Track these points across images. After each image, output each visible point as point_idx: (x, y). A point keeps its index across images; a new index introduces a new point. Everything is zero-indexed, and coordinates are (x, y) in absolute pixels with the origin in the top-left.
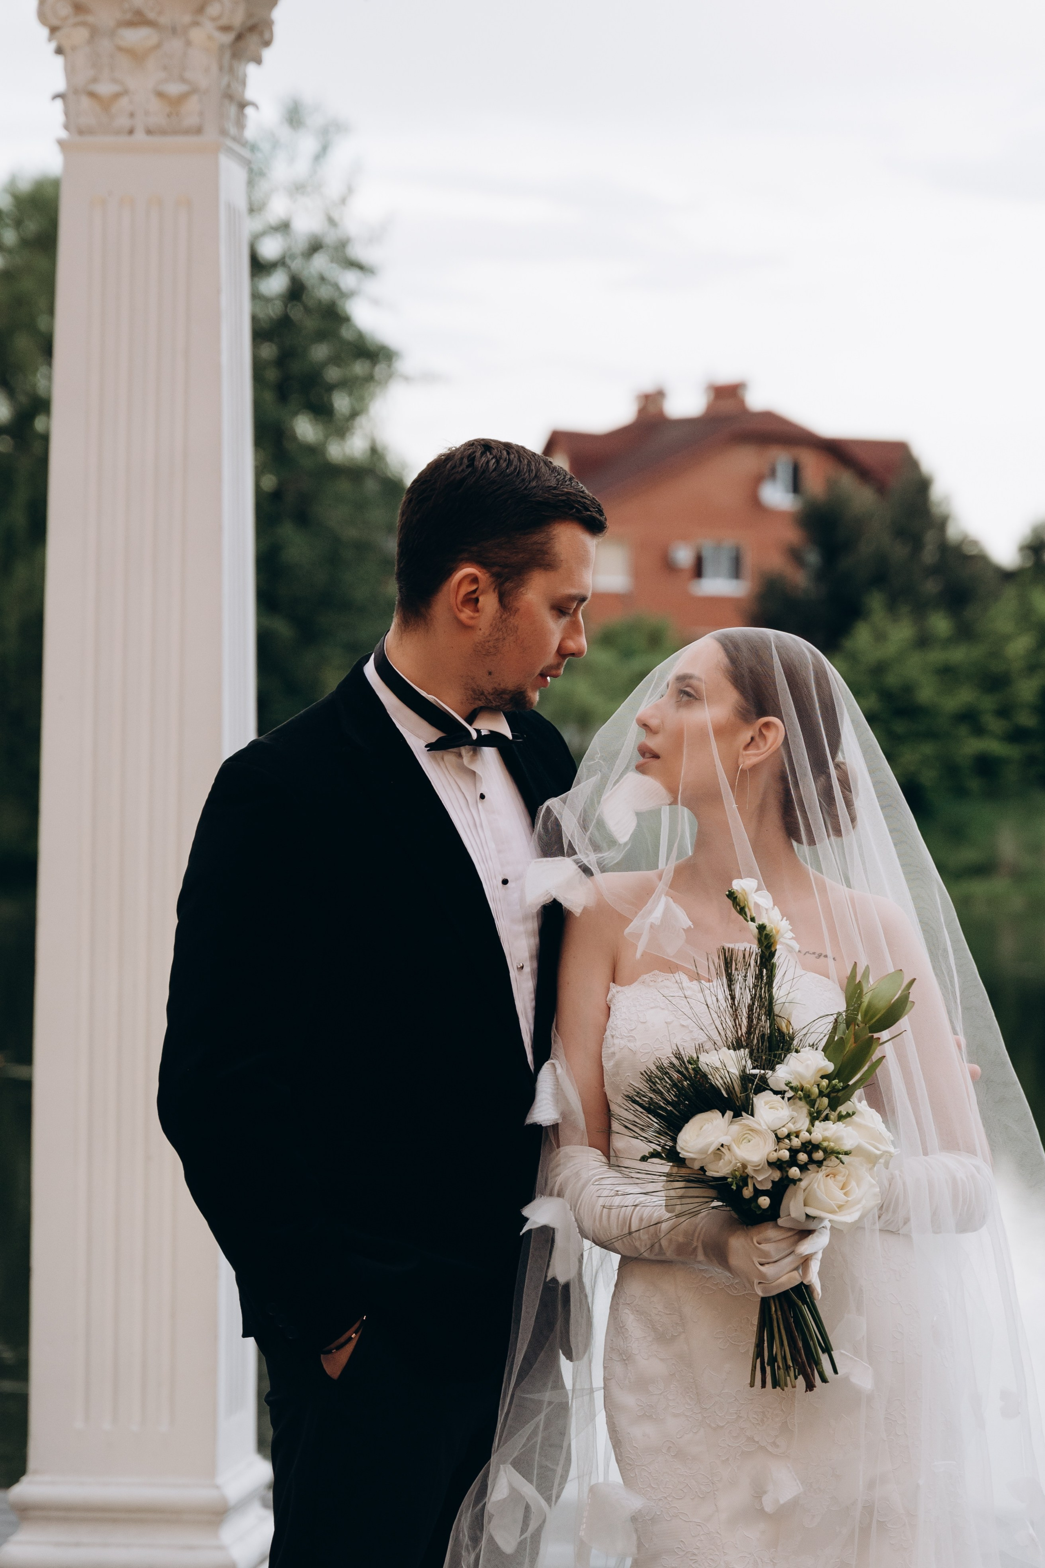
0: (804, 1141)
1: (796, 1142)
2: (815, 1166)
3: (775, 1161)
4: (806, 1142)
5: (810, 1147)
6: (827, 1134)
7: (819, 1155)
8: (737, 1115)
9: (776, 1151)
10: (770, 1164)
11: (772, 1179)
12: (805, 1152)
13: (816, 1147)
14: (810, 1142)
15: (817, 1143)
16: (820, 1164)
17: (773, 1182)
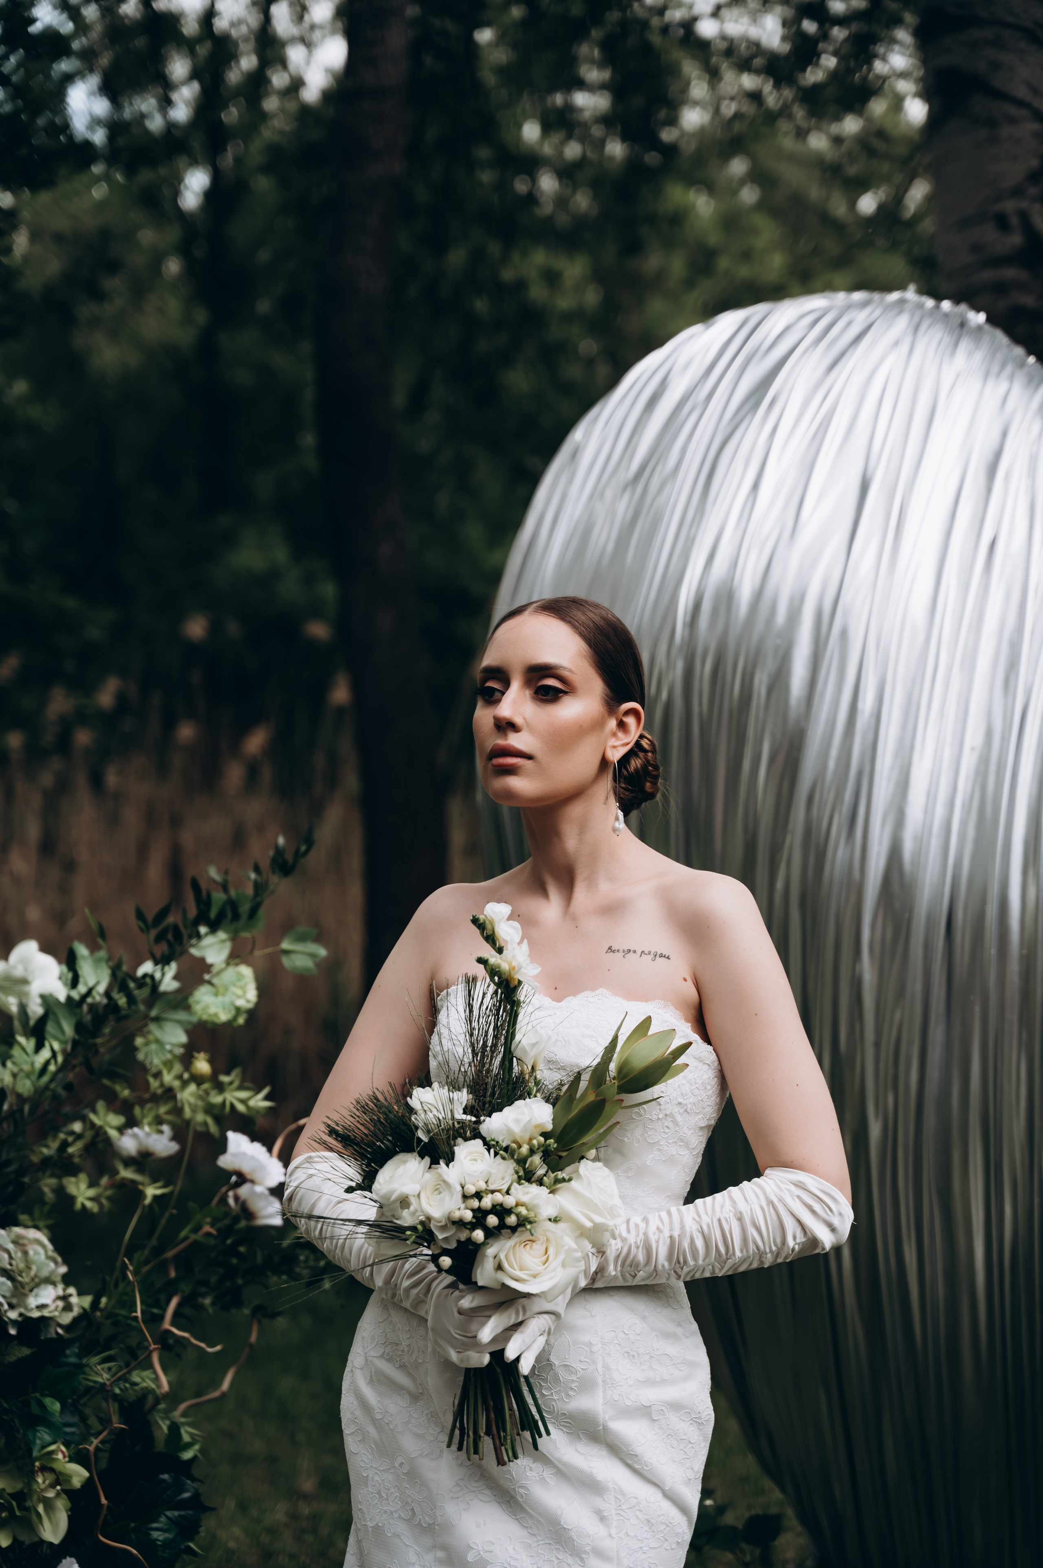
0: (495, 1204)
1: (487, 1202)
2: (509, 1231)
3: (457, 1220)
4: (498, 1205)
5: (501, 1211)
6: (525, 1199)
7: (512, 1220)
8: (435, 1162)
9: (459, 1209)
10: (454, 1223)
11: (457, 1239)
12: (496, 1214)
13: (509, 1211)
14: (501, 1205)
15: (509, 1207)
16: (514, 1229)
17: (458, 1241)
